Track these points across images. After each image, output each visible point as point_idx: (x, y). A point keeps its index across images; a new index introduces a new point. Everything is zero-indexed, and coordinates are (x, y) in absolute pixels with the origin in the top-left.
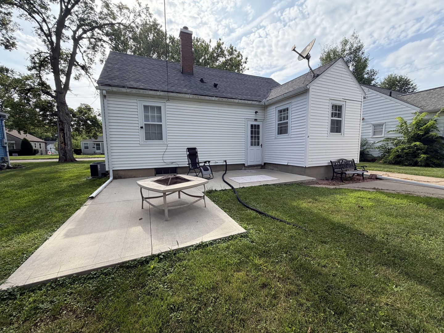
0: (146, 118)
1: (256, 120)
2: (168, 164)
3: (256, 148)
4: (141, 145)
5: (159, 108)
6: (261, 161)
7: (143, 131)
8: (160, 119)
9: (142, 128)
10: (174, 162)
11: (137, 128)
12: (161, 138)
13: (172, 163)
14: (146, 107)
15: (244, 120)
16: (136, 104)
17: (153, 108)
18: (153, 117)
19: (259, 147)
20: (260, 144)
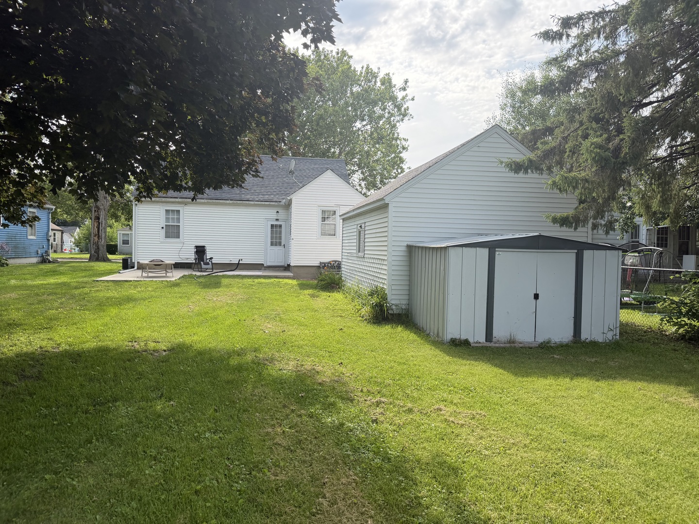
0: (167, 219)
1: (277, 220)
2: (183, 260)
3: (276, 248)
4: (162, 243)
5: (178, 211)
6: (284, 262)
7: (164, 230)
8: (178, 220)
9: (163, 228)
10: (189, 258)
11: (159, 228)
12: (178, 237)
13: (187, 259)
14: (167, 211)
15: (263, 220)
16: (159, 209)
17: (173, 211)
18: (173, 219)
19: (281, 248)
20: (282, 244)
